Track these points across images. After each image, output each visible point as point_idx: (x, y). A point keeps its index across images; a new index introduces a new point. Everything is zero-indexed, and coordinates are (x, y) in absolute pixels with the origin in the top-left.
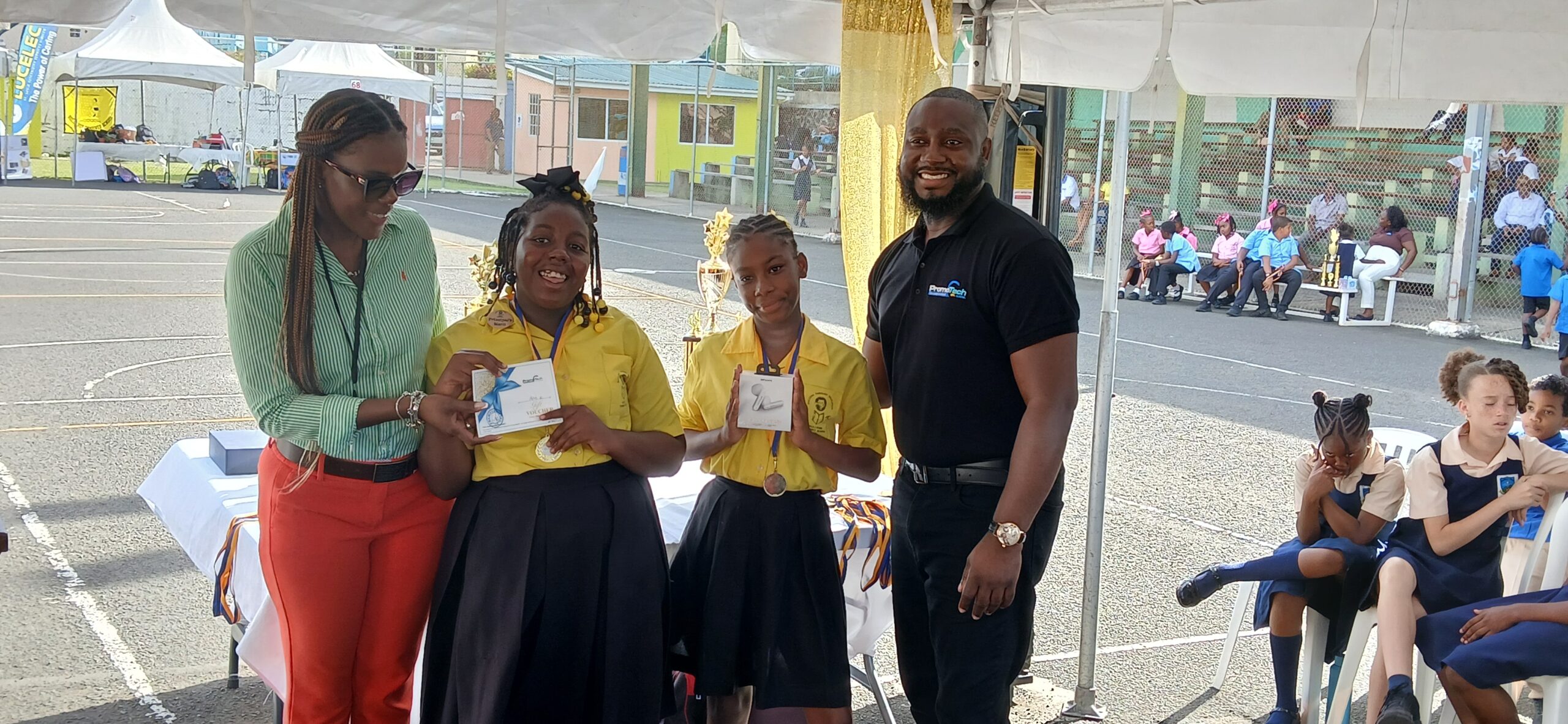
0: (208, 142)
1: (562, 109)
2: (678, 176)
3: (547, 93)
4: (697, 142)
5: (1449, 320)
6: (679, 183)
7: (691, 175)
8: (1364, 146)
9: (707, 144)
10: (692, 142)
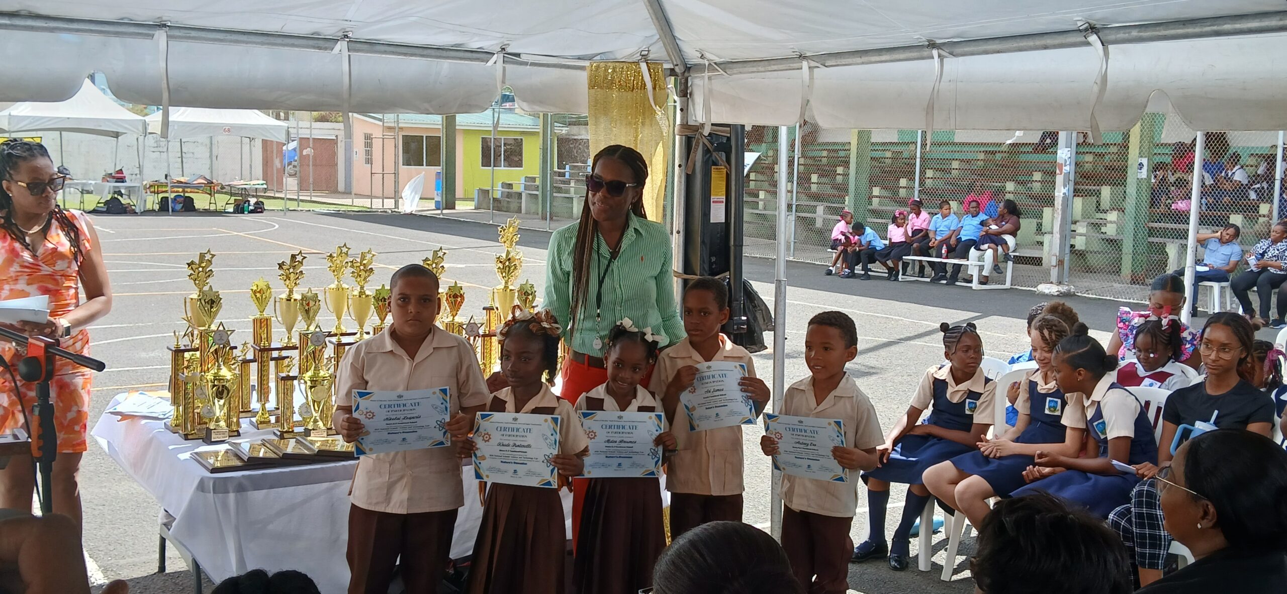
0: (114, 177)
1: (389, 145)
2: (480, 192)
3: (377, 133)
4: (494, 166)
5: (1052, 283)
6: (481, 199)
7: (490, 192)
8: (991, 157)
9: (502, 168)
10: (490, 166)
